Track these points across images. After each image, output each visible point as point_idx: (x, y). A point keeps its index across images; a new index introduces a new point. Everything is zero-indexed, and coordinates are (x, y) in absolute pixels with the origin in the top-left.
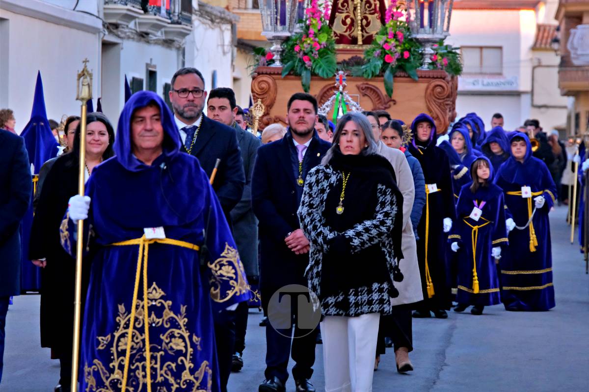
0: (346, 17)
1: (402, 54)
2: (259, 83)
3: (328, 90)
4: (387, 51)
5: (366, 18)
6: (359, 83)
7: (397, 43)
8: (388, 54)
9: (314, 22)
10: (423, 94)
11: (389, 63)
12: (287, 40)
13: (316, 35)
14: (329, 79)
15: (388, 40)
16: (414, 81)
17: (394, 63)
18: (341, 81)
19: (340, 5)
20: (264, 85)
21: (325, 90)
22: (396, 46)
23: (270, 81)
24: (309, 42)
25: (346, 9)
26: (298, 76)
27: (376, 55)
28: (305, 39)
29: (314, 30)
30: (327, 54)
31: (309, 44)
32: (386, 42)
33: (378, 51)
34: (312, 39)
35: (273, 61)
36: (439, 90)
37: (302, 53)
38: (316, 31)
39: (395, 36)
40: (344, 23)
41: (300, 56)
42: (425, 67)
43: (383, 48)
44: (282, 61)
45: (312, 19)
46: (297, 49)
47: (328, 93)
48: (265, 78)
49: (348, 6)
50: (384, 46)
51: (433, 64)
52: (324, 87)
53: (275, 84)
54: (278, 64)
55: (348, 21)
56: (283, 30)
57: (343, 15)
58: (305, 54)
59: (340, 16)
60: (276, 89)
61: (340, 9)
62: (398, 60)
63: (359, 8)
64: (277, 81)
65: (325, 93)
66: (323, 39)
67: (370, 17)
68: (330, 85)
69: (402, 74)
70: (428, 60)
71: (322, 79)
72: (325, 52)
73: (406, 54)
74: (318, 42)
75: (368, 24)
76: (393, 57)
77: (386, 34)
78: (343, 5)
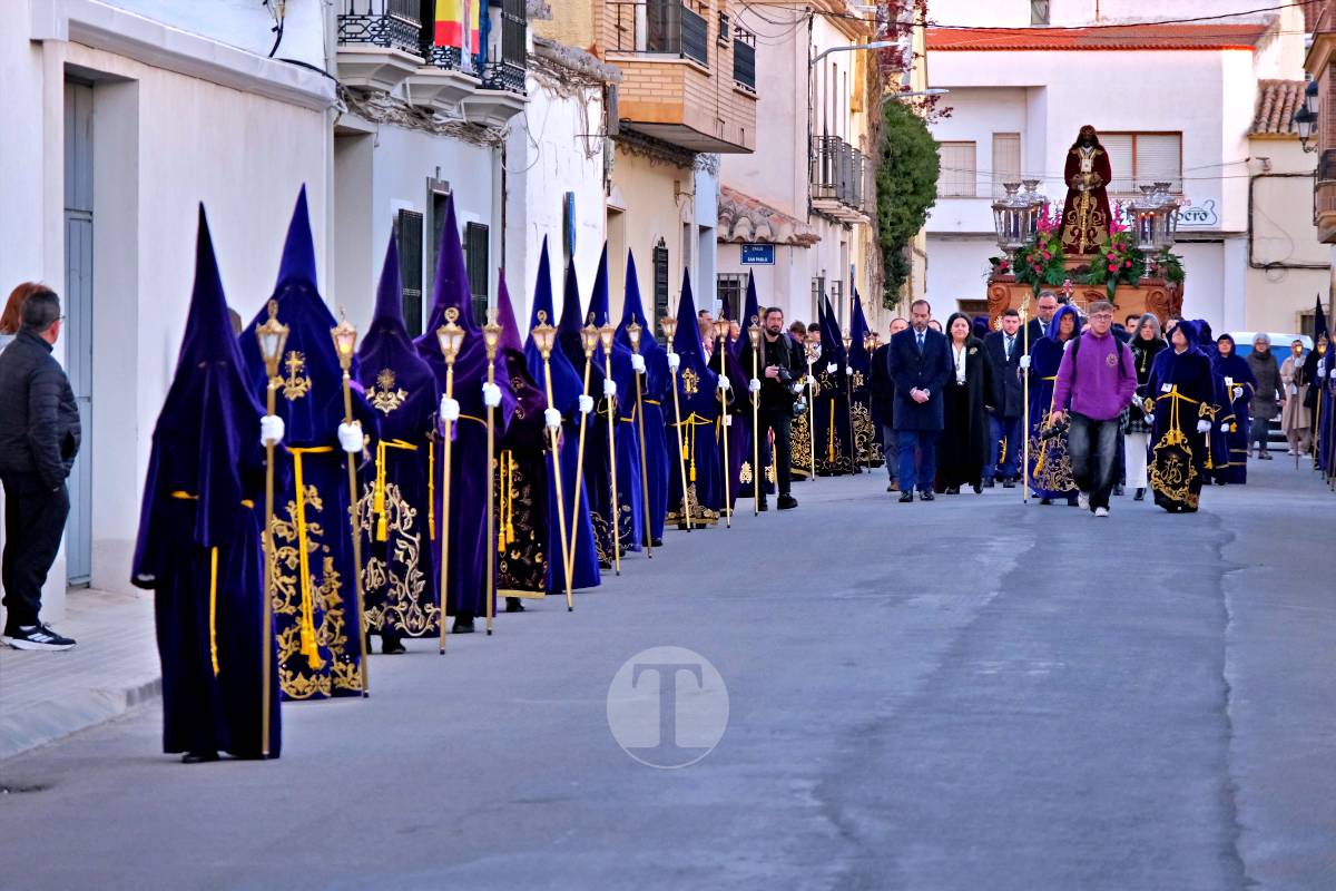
0: (1075, 228)
1: (1125, 264)
2: (994, 288)
4: (1111, 261)
5: (1094, 230)
6: (1086, 290)
7: (1120, 254)
8: (1111, 264)
9: (1045, 233)
10: (1144, 299)
11: (1113, 272)
12: (1019, 251)
14: (1059, 286)
15: (1112, 251)
16: (1137, 288)
17: (1116, 272)
18: (1067, 288)
19: (1068, 217)
20: (999, 292)
22: (1119, 257)
23: (1004, 288)
24: (1040, 252)
25: (1074, 221)
26: (1030, 283)
27: (1101, 265)
28: (1036, 250)
29: (1044, 241)
30: (1057, 263)
31: (1040, 254)
32: (1110, 253)
33: (1103, 261)
34: (1042, 250)
35: (1008, 270)
36: (1158, 296)
37: (1033, 262)
38: (1046, 242)
39: (1118, 248)
40: (1072, 234)
41: (1032, 265)
42: (1146, 276)
43: (1107, 258)
44: (1015, 270)
45: (1043, 231)
46: (1029, 258)
48: (1000, 286)
49: (1076, 218)
50: (1108, 256)
51: (1153, 273)
53: (1009, 290)
54: (1012, 273)
55: (1076, 232)
56: (1017, 241)
57: (1071, 227)
58: (1037, 263)
59: (1069, 228)
60: (1010, 297)
61: (1069, 221)
62: (1120, 269)
64: (1011, 287)
66: (1053, 249)
67: (1096, 228)
69: (1125, 282)
70: (1148, 269)
72: (1055, 261)
73: (1129, 264)
74: (1048, 253)
75: (1095, 235)
76: (1116, 266)
77: (1111, 245)
78: (1071, 218)
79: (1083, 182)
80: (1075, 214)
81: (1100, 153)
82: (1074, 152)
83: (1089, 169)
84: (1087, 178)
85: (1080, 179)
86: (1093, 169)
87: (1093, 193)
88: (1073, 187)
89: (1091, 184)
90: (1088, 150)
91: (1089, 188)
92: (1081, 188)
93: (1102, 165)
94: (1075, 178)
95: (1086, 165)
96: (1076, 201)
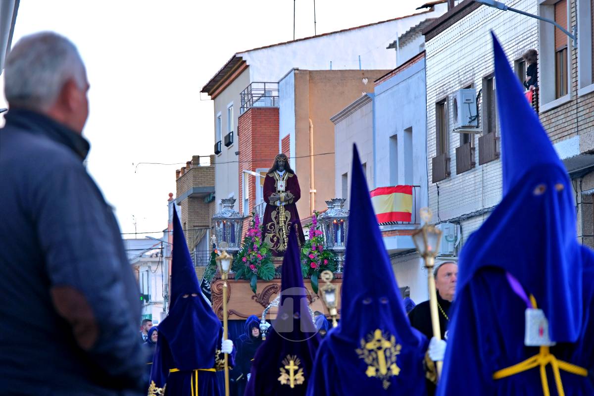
0: (274, 236)
1: (323, 262)
2: (217, 285)
3: (268, 290)
4: (312, 260)
7: (319, 254)
8: (312, 262)
9: (257, 239)
11: (314, 269)
12: (236, 253)
13: (258, 249)
14: (269, 281)
15: (313, 252)
17: (317, 269)
19: (268, 228)
21: (267, 289)
22: (318, 256)
24: (254, 254)
25: (273, 230)
26: (248, 280)
27: (304, 263)
28: (251, 253)
30: (267, 262)
31: (254, 256)
32: (311, 253)
33: (305, 260)
34: (256, 252)
37: (248, 262)
38: (258, 246)
39: (317, 248)
40: (272, 240)
41: (247, 264)
42: (339, 271)
43: (308, 258)
44: (233, 270)
45: (255, 238)
46: (244, 260)
47: (269, 292)
49: (275, 228)
50: (309, 256)
52: (266, 288)
54: (230, 271)
55: (275, 239)
56: (233, 247)
57: (271, 235)
58: (251, 263)
61: (269, 230)
62: (320, 266)
63: (284, 229)
64: (230, 284)
65: (266, 291)
66: (264, 252)
68: (270, 286)
70: (340, 266)
71: (265, 281)
73: (326, 262)
74: (260, 254)
76: (317, 264)
77: (311, 247)
78: (271, 227)
79: (279, 199)
80: (273, 225)
81: (291, 176)
82: (271, 176)
83: (283, 189)
84: (283, 195)
85: (277, 196)
86: (287, 189)
87: (287, 207)
88: (271, 203)
89: (285, 201)
90: (281, 174)
91: (284, 204)
92: (278, 203)
93: (293, 185)
94: (272, 196)
95: (281, 185)
96: (273, 214)
